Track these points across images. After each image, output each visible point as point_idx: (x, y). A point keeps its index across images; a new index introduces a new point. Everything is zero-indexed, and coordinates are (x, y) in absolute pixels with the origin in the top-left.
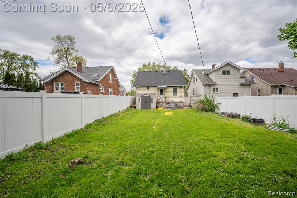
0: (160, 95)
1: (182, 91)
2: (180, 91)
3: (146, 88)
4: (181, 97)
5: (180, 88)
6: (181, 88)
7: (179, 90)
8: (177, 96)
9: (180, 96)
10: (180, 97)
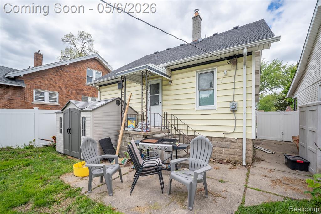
0: (151, 104)
1: (238, 79)
2: (231, 80)
3: (116, 86)
4: (234, 111)
5: (230, 66)
6: (235, 64)
7: (226, 76)
8: (215, 105)
9: (228, 105)
10: (229, 111)
